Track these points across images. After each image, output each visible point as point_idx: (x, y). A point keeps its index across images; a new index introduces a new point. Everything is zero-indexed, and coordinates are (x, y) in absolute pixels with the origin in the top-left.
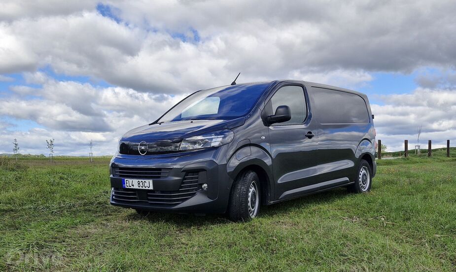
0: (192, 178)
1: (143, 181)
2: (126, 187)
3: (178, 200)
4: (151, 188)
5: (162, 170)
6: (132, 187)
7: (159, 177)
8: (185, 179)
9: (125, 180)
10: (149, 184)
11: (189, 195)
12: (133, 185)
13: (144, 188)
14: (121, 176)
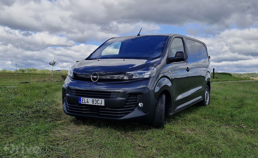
0: (133, 99)
1: (97, 99)
2: (82, 103)
3: (122, 114)
4: (103, 104)
5: (112, 93)
6: (87, 103)
7: (109, 98)
8: (128, 99)
9: (82, 98)
10: (101, 102)
11: (130, 110)
12: (88, 102)
13: (97, 104)
14: (76, 95)
